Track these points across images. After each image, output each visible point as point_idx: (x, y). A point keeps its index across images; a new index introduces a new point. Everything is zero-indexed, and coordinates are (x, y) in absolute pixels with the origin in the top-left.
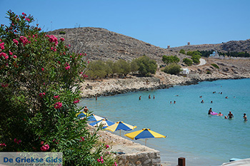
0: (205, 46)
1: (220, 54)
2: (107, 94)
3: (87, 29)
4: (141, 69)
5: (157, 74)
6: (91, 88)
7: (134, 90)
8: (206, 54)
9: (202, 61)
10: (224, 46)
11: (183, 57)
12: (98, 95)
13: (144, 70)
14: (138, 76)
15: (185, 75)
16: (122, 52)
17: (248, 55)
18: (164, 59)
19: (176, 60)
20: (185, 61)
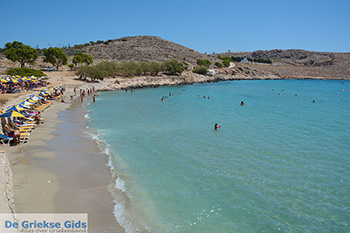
0: (241, 54)
1: (249, 60)
2: (138, 87)
3: (144, 38)
4: (169, 69)
5: (184, 73)
6: (118, 83)
7: (157, 86)
8: (237, 59)
9: (232, 65)
10: (254, 54)
11: (213, 62)
12: (122, 89)
13: (173, 70)
14: (167, 74)
15: (211, 76)
16: (166, 56)
17: (270, 62)
18: (199, 62)
19: (208, 63)
20: (217, 64)
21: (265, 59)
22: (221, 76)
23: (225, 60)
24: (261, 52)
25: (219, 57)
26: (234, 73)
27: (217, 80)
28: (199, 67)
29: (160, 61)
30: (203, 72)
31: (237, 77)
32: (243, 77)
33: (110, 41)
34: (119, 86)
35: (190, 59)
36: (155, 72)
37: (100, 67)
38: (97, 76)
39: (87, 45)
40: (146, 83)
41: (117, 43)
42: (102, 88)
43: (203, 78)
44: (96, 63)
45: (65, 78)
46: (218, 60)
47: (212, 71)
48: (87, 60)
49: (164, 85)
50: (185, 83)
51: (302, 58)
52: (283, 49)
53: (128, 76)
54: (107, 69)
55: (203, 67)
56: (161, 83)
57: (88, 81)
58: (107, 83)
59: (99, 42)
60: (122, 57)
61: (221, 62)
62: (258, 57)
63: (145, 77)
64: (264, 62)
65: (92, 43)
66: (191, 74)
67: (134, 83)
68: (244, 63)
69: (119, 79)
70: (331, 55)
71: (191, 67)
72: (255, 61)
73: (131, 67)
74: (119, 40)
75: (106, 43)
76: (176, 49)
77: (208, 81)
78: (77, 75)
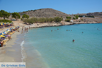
0: (82, 14)
1: (86, 16)
3: (47, 9)
4: (56, 20)
5: (62, 22)
8: (81, 16)
9: (79, 18)
10: (87, 14)
11: (72, 17)
12: (40, 27)
13: (57, 20)
14: (56, 22)
15: (71, 22)
16: (55, 15)
17: (93, 17)
18: (67, 18)
19: (70, 18)
20: (73, 18)
21: (92, 16)
22: (75, 22)
23: (76, 17)
24: (90, 13)
25: (74, 16)
26: (80, 21)
27: (74, 24)
28: (67, 19)
29: (53, 17)
30: (68, 21)
31: (81, 23)
32: (83, 23)
33: (35, 10)
34: (38, 26)
35: (64, 16)
36: (51, 21)
37: (32, 19)
38: (31, 23)
39: (27, 12)
40: (48, 25)
41: (38, 11)
42: (32, 27)
43: (68, 23)
44: (30, 18)
45: (20, 23)
46: (74, 17)
47: (72, 21)
48: (27, 17)
49: (54, 26)
50: (62, 25)
52: (99, 12)
53: (42, 22)
54: (34, 20)
55: (68, 19)
56: (53, 25)
57: (28, 24)
58: (34, 25)
59: (31, 11)
60: (40, 16)
61: (75, 17)
62: (89, 15)
63: (47, 23)
64: (91, 17)
65: (29, 11)
66: (64, 22)
67: (44, 25)
68: (83, 18)
69: (38, 24)
71: (64, 19)
72: (88, 17)
73: (43, 19)
74: (39, 10)
75: (34, 11)
76: (59, 13)
77: (71, 24)
78: (23, 22)
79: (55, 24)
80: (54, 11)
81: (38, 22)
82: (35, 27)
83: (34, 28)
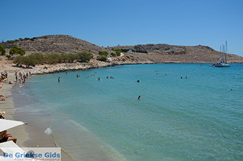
0: (127, 47)
1: (133, 51)
2: (61, 71)
3: (60, 36)
4: (81, 58)
5: (91, 61)
6: (47, 68)
7: (74, 70)
8: (125, 51)
9: (122, 54)
10: (136, 47)
11: (110, 52)
12: (50, 73)
13: (84, 59)
14: (80, 62)
15: (109, 62)
16: (77, 48)
17: (146, 52)
18: (100, 53)
19: (106, 53)
20: (112, 54)
21: (143, 50)
22: (116, 62)
23: (117, 51)
24: (140, 46)
25: (113, 49)
26: (124, 60)
27: (114, 65)
28: (100, 57)
29: (75, 52)
30: (104, 60)
31: (126, 62)
32: (130, 62)
33: (34, 38)
34: (47, 71)
35: (94, 51)
36: (71, 60)
37: (31, 57)
38: (30, 63)
39: (17, 41)
40: (66, 68)
41: (40, 40)
42: (35, 72)
43: (104, 64)
44: (27, 54)
45: (5, 66)
46: (112, 52)
47: (110, 59)
48: (21, 52)
49: (79, 69)
50: (94, 68)
51: (166, 49)
52: (154, 44)
53: (53, 63)
54: (38, 59)
55: (104, 56)
56: (77, 68)
57: (24, 68)
58: (38, 69)
59: (26, 39)
60: (45, 50)
61: (114, 52)
62: (138, 49)
63: (64, 64)
64: (143, 52)
65: (21, 39)
66: (96, 61)
67: (58, 69)
68: (130, 53)
69: (47, 66)
70: (184, 47)
71: (95, 56)
72: (137, 52)
73: (54, 57)
74: (42, 38)
75: (32, 40)
76: (83, 44)
77: (109, 66)
78: (14, 63)
79: (78, 66)
80: (74, 40)
81: (46, 63)
82: (39, 72)
83: (38, 74)
